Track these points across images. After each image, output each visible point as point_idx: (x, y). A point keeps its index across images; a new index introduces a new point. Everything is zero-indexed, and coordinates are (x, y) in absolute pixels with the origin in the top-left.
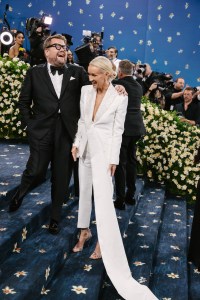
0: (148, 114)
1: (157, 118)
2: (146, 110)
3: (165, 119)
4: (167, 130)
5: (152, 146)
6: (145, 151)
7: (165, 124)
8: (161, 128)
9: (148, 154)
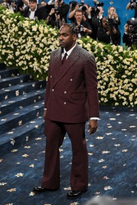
0: (40, 33)
1: (46, 35)
2: (38, 30)
3: (52, 35)
4: (54, 43)
5: (46, 57)
6: (41, 62)
7: (52, 39)
8: (49, 43)
9: (44, 64)
